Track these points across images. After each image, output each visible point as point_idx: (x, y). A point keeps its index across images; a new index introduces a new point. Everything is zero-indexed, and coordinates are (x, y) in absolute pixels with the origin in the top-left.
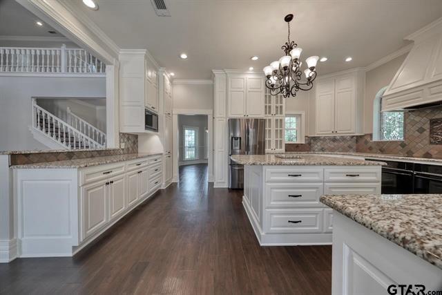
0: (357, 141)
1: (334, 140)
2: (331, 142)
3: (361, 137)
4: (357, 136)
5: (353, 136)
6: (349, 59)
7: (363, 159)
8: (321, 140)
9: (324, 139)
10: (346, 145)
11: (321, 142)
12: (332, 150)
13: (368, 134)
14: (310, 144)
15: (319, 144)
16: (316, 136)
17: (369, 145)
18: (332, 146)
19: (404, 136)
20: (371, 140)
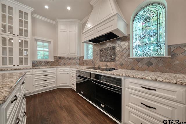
2: (69, 60)
14: (57, 61)
15: (62, 61)
19: (93, 57)
20: (84, 59)
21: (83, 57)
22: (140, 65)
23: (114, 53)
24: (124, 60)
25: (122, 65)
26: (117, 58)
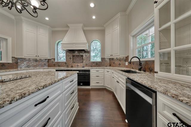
0: (48, 62)
1: (36, 61)
2: (35, 62)
3: (50, 59)
4: (48, 59)
5: (46, 59)
6: (47, 19)
7: (55, 70)
8: (26, 60)
9: (29, 60)
10: (43, 64)
11: (27, 61)
12: (35, 66)
13: (53, 59)
14: (17, 63)
15: (25, 63)
16: (23, 57)
17: (54, 63)
18: (35, 64)
19: (66, 60)
20: (55, 61)
21: (54, 59)
22: (94, 64)
23: (83, 58)
24: (88, 62)
25: (86, 65)
26: (84, 62)
